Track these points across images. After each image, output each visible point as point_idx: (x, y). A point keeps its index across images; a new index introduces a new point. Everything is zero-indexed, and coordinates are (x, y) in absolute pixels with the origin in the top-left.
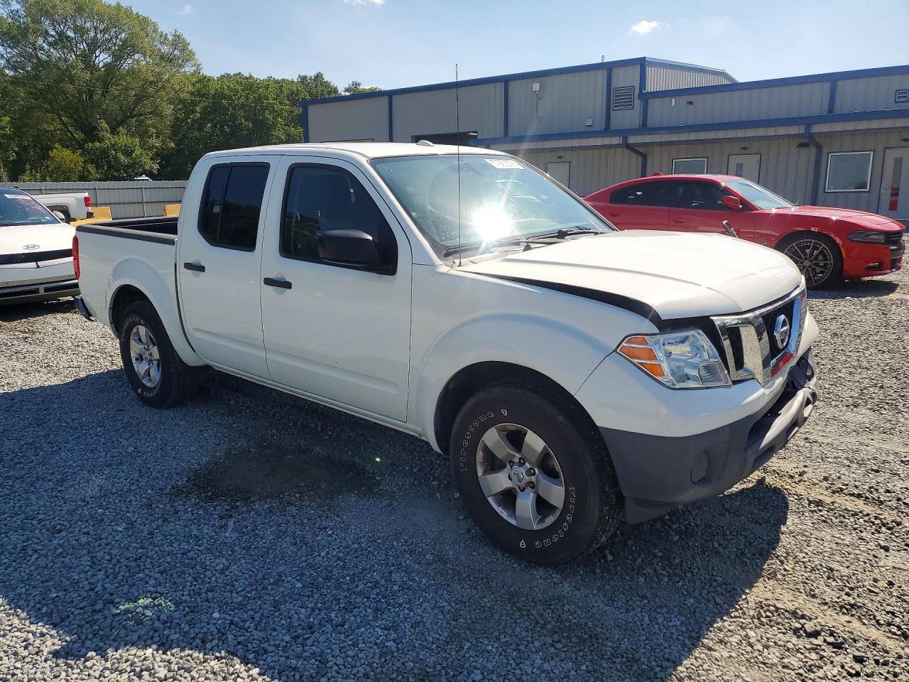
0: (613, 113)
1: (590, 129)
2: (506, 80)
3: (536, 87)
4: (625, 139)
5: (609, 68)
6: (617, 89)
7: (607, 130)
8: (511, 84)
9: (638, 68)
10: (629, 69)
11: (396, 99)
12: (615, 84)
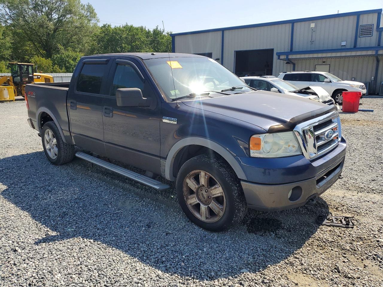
0: (359, 39)
1: (343, 47)
2: (292, 22)
3: (313, 25)
4: (377, 52)
5: (358, 14)
6: (362, 26)
7: (355, 47)
8: (295, 24)
9: (376, 15)
10: (371, 15)
11: (226, 33)
12: (360, 24)
